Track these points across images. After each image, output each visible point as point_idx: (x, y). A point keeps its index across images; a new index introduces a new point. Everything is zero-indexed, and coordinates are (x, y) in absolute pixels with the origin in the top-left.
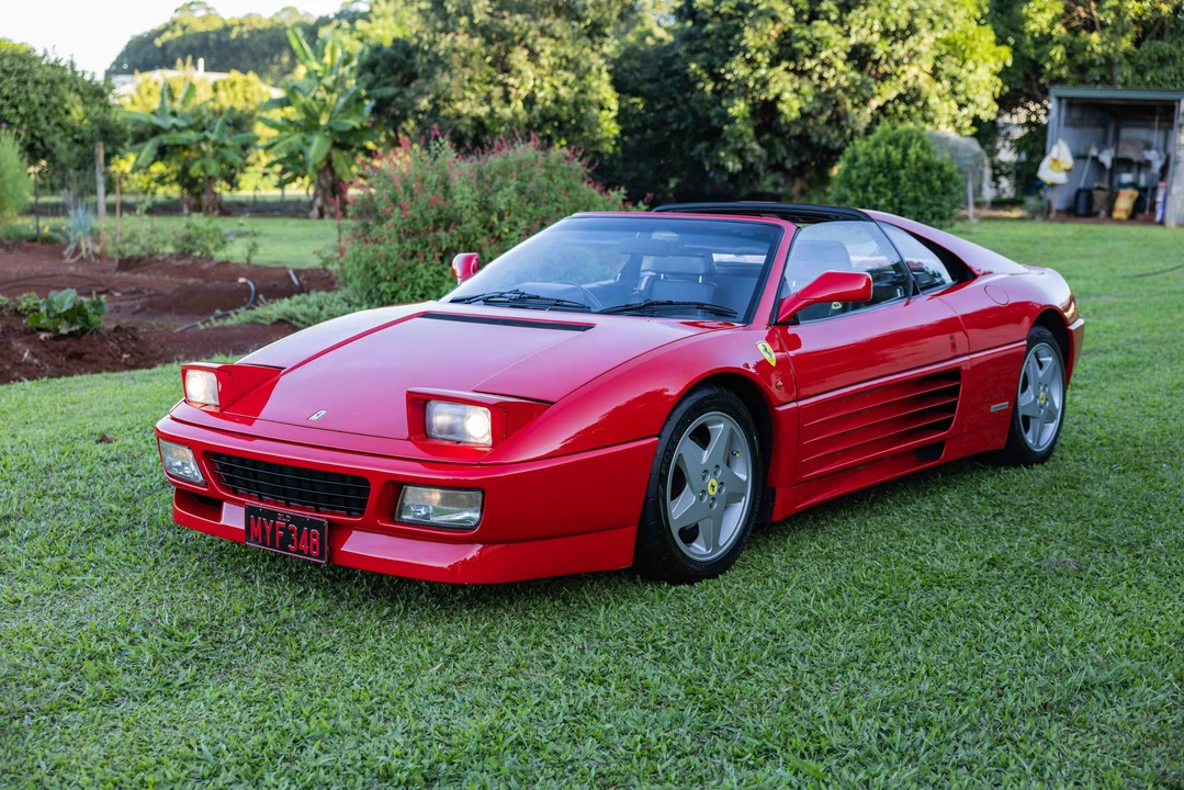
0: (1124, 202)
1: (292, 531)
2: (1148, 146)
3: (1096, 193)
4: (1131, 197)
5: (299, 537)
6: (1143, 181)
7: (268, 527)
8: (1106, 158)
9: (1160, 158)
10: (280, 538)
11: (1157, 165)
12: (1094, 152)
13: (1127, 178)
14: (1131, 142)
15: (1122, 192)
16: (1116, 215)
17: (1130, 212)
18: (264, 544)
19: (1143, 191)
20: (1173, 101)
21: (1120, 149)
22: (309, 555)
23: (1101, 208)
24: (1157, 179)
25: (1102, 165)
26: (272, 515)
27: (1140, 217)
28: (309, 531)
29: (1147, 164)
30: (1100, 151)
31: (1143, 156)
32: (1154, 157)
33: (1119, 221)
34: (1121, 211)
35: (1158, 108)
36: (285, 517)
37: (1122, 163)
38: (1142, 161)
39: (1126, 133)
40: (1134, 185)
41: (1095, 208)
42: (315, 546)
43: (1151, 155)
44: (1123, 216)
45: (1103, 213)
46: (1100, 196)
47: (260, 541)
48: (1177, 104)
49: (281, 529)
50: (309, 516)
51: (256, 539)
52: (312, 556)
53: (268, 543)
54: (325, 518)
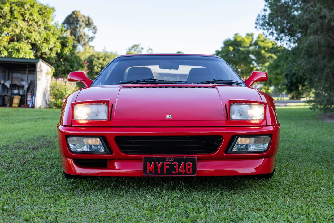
0: (16, 100)
1: (175, 165)
2: (22, 80)
3: (6, 97)
4: (18, 98)
5: (178, 167)
6: (21, 93)
7: (159, 166)
8: (8, 84)
9: (27, 84)
10: (167, 169)
11: (26, 87)
12: (2, 82)
13: (16, 91)
14: (17, 78)
15: (15, 97)
16: (14, 105)
17: (18, 104)
18: (156, 173)
19: (22, 96)
20: (35, 63)
21: (13, 81)
22: (186, 173)
23: (7, 103)
24: (26, 92)
25: (6, 87)
26: (163, 160)
27: (22, 106)
28: (185, 163)
29: (23, 87)
30: (5, 81)
31: (21, 83)
32: (25, 84)
33: (15, 107)
34: (16, 103)
35: (27, 66)
36: (170, 159)
37: (13, 86)
38: (21, 85)
39: (15, 75)
40: (18, 94)
41: (6, 103)
42: (189, 170)
43: (24, 83)
44: (16, 105)
45: (8, 105)
46: (7, 99)
47: (154, 172)
48: (36, 64)
49: (167, 165)
50: (185, 157)
51: (151, 172)
52: (188, 174)
53: (159, 172)
54: (195, 156)
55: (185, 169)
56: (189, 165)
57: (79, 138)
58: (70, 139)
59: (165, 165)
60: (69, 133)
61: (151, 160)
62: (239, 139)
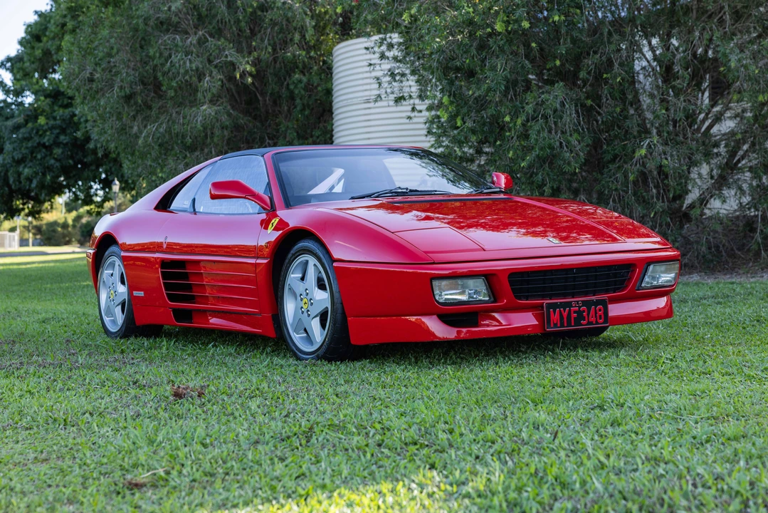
1: (584, 311)
5: (588, 314)
7: (565, 314)
10: (575, 318)
18: (562, 325)
22: (597, 323)
26: (569, 305)
28: (595, 308)
36: (578, 304)
42: (600, 316)
47: (559, 325)
49: (575, 312)
50: (594, 298)
51: (555, 325)
52: (599, 324)
53: (565, 325)
54: (605, 296)
55: (596, 316)
56: (600, 310)
57: (451, 281)
58: (436, 283)
59: (572, 312)
60: (438, 274)
61: (554, 306)
62: (651, 268)
